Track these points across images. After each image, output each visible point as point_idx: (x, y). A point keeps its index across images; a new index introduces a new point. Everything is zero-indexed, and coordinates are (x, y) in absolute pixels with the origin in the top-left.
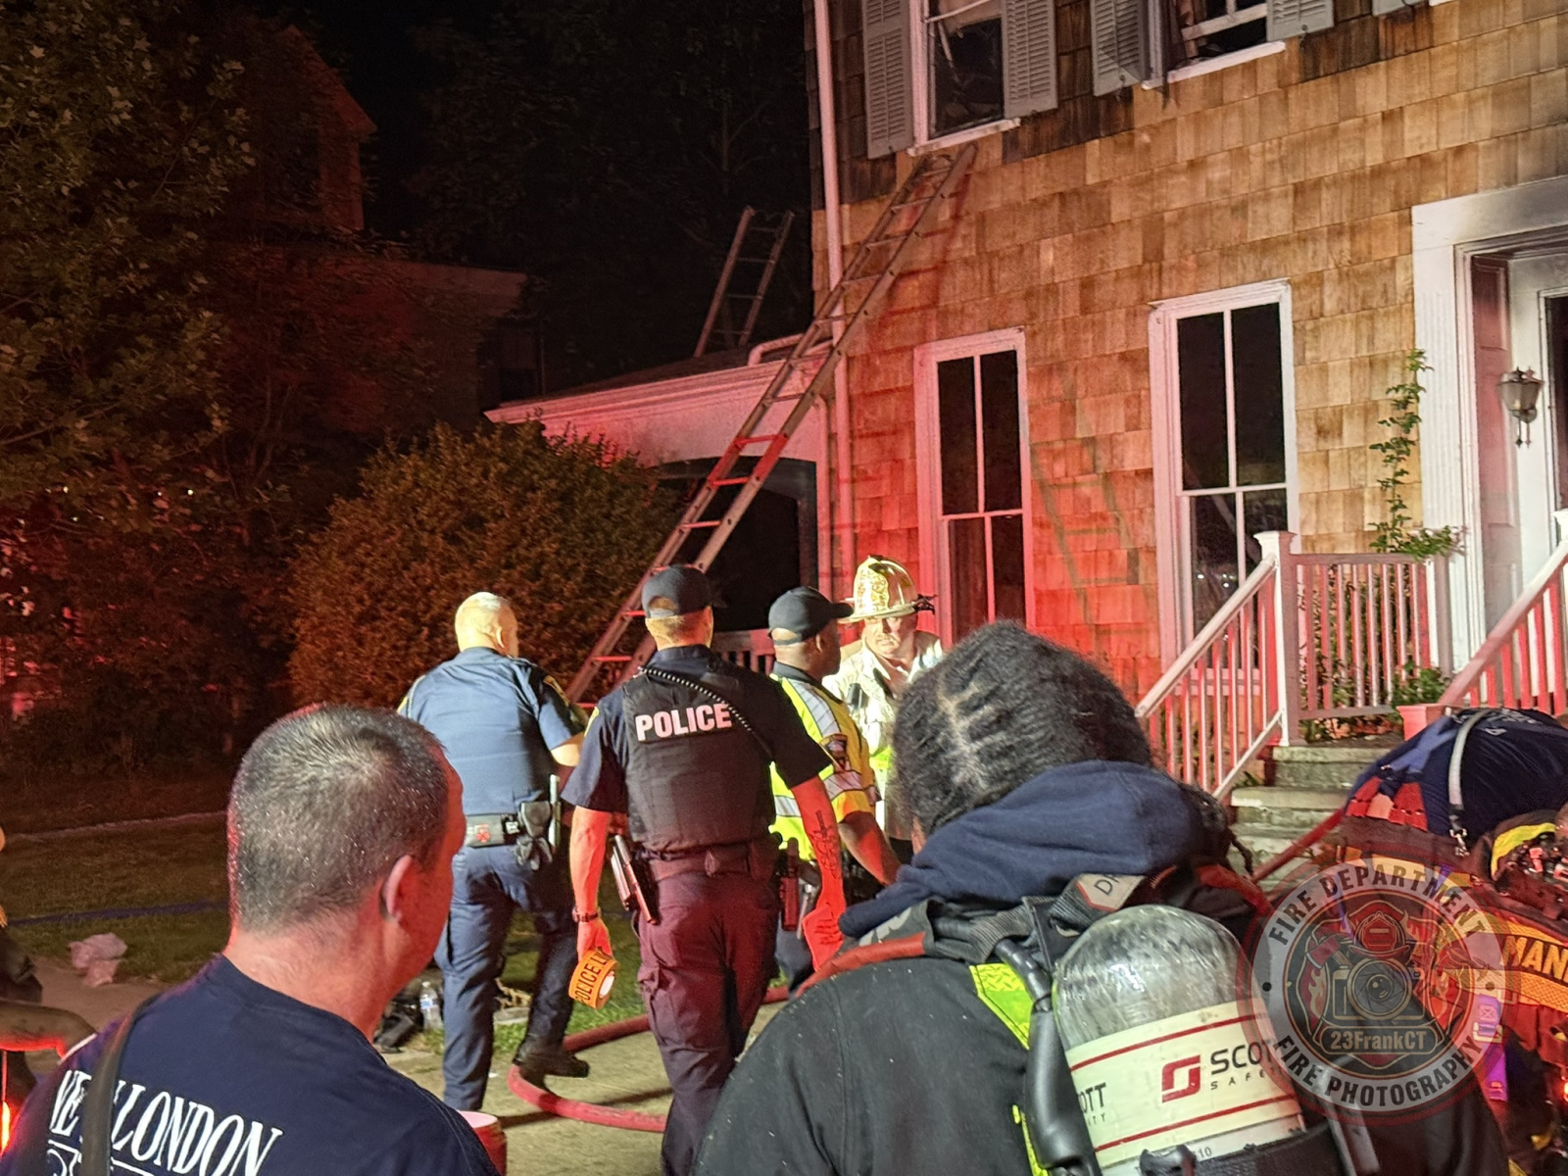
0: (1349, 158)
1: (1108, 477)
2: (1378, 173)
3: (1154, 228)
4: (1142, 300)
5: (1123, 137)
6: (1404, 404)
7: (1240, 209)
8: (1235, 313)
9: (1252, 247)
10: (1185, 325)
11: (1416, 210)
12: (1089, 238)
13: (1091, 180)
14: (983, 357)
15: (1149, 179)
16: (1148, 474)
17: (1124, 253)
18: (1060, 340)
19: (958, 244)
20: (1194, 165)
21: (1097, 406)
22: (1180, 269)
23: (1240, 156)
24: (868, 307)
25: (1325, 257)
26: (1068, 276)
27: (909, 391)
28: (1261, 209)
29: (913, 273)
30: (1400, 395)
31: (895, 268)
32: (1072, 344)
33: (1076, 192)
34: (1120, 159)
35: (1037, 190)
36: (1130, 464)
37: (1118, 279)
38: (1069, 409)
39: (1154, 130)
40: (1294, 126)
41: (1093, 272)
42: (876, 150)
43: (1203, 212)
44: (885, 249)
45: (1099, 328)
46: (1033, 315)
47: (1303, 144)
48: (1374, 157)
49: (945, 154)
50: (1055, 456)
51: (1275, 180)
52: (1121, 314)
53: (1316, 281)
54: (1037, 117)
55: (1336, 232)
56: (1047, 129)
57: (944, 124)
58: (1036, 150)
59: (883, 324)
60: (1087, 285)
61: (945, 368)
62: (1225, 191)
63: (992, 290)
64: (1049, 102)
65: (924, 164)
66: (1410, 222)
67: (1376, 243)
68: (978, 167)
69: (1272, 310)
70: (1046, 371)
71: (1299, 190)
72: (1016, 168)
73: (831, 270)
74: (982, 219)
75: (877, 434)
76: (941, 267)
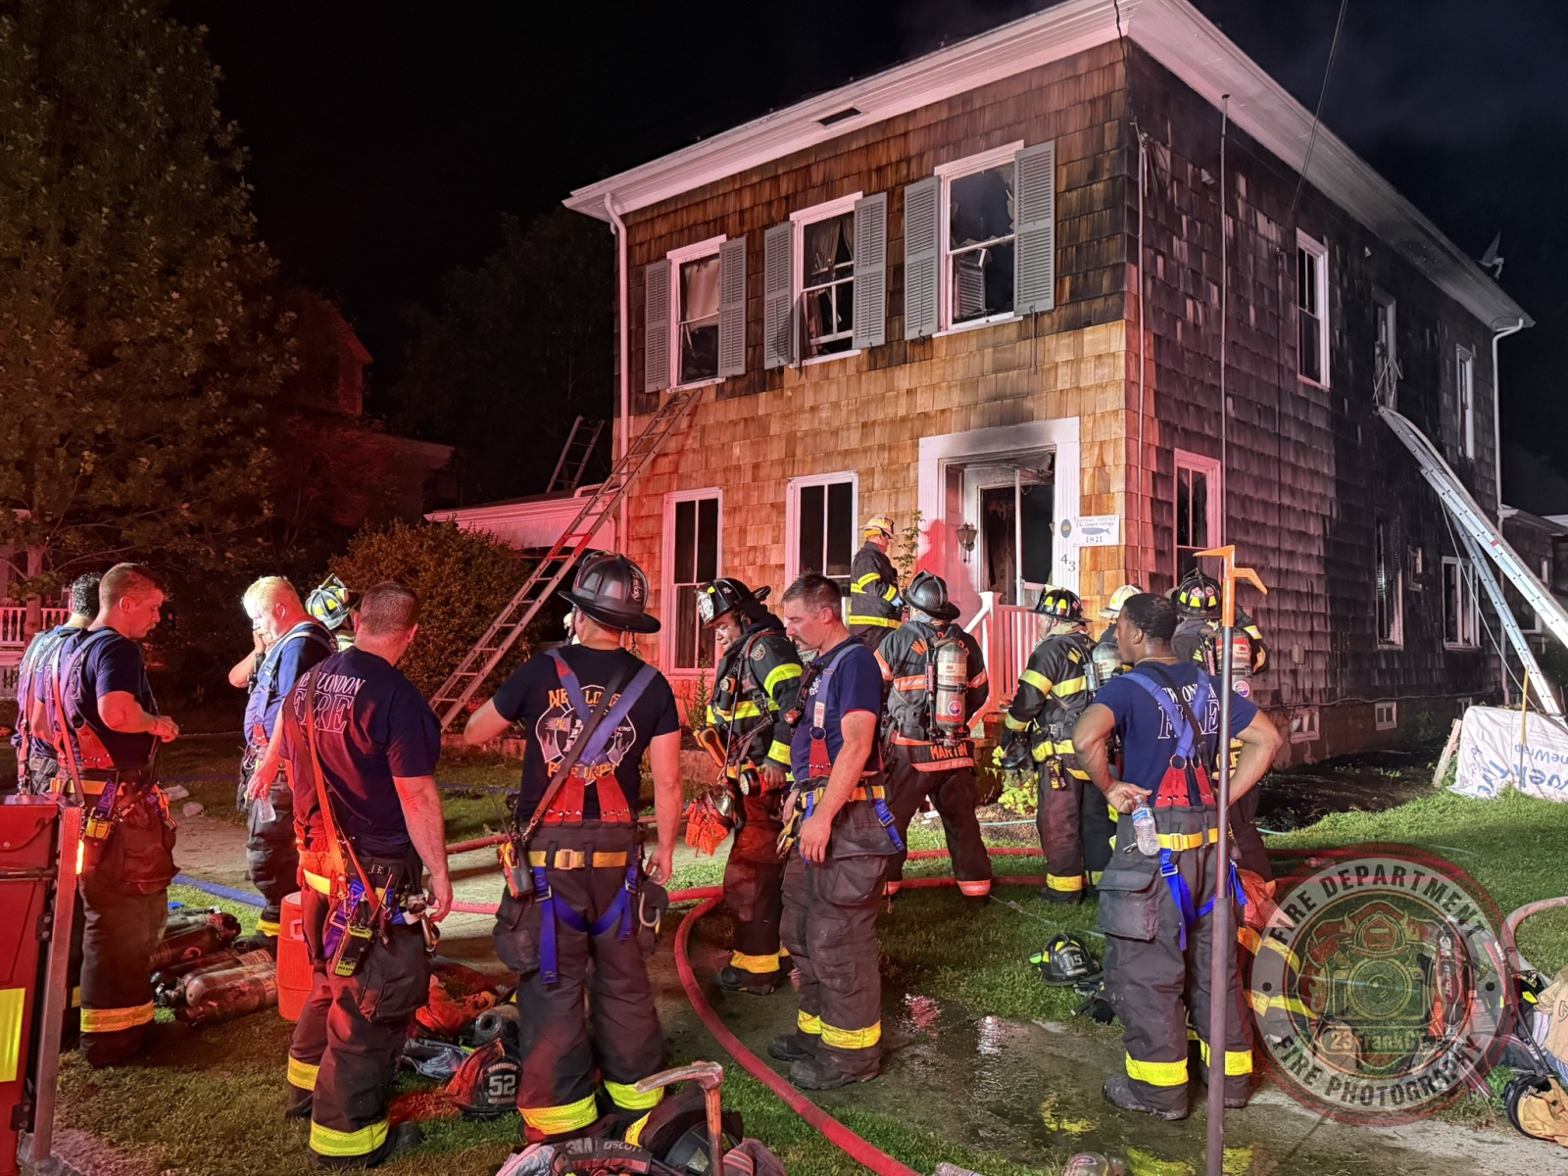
0: (890, 412)
1: (762, 567)
2: (904, 420)
3: (791, 440)
4: (784, 477)
5: (778, 391)
6: (910, 537)
7: (835, 433)
8: (830, 486)
9: (839, 453)
10: (803, 490)
11: (922, 441)
12: (758, 443)
13: (761, 412)
14: (701, 502)
15: (790, 414)
16: (782, 567)
17: (776, 451)
18: (740, 495)
19: (690, 441)
20: (813, 409)
21: (758, 530)
22: (803, 461)
23: (836, 406)
24: (641, 469)
25: (878, 460)
26: (747, 461)
27: (660, 517)
28: (845, 434)
29: (666, 455)
30: (909, 533)
31: (656, 450)
32: (747, 497)
33: (753, 419)
34: (776, 403)
35: (733, 417)
36: (773, 562)
37: (772, 465)
38: (743, 531)
39: (794, 389)
40: (864, 390)
41: (760, 459)
42: (649, 388)
43: (816, 433)
44: (651, 441)
45: (761, 489)
46: (727, 481)
47: (868, 402)
48: (902, 412)
49: (686, 393)
50: (734, 554)
51: (853, 420)
52: (773, 483)
53: (871, 472)
54: (735, 378)
55: (882, 447)
56: (739, 385)
57: (686, 378)
58: (733, 395)
59: (648, 480)
60: (756, 467)
61: (680, 506)
62: (828, 424)
63: (707, 468)
64: (741, 370)
65: (675, 398)
66: (917, 445)
67: (901, 455)
68: (703, 401)
69: (849, 486)
70: (732, 511)
71: (864, 425)
72: (722, 403)
73: (622, 447)
74: (703, 428)
75: (641, 539)
76: (680, 452)
